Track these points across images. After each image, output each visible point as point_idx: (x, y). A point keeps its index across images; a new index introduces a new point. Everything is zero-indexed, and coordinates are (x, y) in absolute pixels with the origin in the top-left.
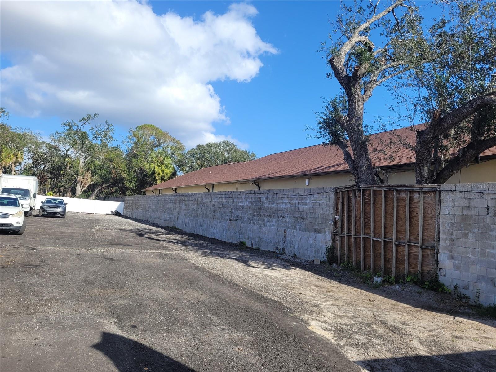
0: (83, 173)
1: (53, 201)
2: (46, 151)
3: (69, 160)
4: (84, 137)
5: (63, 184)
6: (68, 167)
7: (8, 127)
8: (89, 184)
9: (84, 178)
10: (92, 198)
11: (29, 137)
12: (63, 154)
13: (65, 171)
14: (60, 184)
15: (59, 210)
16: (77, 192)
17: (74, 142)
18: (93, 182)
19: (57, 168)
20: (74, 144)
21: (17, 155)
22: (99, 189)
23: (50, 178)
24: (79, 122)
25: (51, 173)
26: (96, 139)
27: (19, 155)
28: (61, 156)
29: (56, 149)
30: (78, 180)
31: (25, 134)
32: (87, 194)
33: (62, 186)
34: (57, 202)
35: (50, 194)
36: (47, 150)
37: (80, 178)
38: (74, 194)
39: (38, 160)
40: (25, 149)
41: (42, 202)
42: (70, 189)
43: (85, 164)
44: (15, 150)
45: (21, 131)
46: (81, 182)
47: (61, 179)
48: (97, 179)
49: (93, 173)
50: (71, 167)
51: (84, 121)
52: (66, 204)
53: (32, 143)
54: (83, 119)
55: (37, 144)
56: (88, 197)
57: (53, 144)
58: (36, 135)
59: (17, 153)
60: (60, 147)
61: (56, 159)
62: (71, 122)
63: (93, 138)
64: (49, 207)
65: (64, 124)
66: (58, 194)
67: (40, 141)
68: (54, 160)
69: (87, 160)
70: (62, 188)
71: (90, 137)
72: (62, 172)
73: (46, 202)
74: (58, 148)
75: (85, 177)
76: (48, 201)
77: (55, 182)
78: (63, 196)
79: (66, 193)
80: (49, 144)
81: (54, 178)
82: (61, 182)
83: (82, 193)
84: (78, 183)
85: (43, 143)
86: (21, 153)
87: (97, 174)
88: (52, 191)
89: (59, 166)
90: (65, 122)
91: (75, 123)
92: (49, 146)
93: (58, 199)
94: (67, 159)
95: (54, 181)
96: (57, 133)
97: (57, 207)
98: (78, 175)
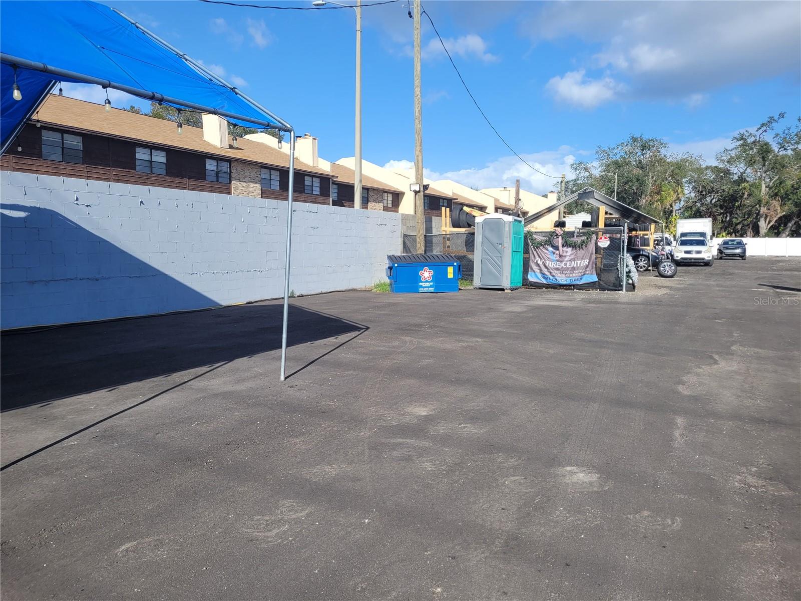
0: (767, 203)
1: (730, 243)
2: (712, 178)
3: (746, 184)
4: (765, 150)
5: (740, 220)
6: (746, 196)
7: (663, 156)
8: (779, 216)
9: (769, 209)
10: (784, 235)
11: (689, 163)
12: (736, 177)
13: (741, 202)
14: (734, 220)
15: (738, 251)
16: (760, 230)
17: (751, 160)
18: (784, 213)
19: (729, 199)
20: (751, 163)
21: (677, 191)
22: (793, 222)
23: (721, 214)
24: (757, 131)
25: (721, 207)
26: (785, 149)
27: (680, 190)
28: (734, 181)
29: (727, 172)
30: (761, 213)
31: (683, 160)
32: (776, 231)
33: (739, 223)
34: (735, 243)
35: (723, 236)
36: (714, 176)
37: (763, 210)
38: (756, 233)
39: (703, 192)
40: (684, 180)
41: (719, 244)
42: (751, 226)
43: (771, 188)
44: (674, 185)
45: (679, 157)
46: (766, 215)
47: (737, 214)
48: (789, 207)
49: (785, 198)
50: (749, 195)
51: (764, 128)
52: (746, 244)
53: (693, 170)
54: (762, 126)
55: (700, 171)
56: (778, 235)
57: (721, 166)
58: (697, 158)
59: (677, 188)
60: (731, 169)
61: (727, 188)
62: (746, 133)
63: (780, 149)
64: (727, 249)
65: (735, 138)
66: (734, 235)
67: (704, 166)
68: (725, 187)
69: (772, 182)
70: (739, 227)
71: (775, 147)
72: (737, 204)
73: (724, 244)
74: (729, 171)
75: (772, 208)
76: (725, 243)
77: (728, 219)
78: (742, 236)
79: (746, 233)
80: (716, 167)
81: (726, 213)
82: (736, 218)
83: (769, 231)
84: (761, 217)
85: (707, 168)
86: (681, 187)
87: (790, 199)
88: (725, 231)
89: (732, 196)
90: (737, 136)
91: (751, 134)
92: (716, 170)
93: (736, 240)
94: (743, 185)
95: (726, 217)
96: (726, 150)
97: (736, 248)
98: (760, 206)
